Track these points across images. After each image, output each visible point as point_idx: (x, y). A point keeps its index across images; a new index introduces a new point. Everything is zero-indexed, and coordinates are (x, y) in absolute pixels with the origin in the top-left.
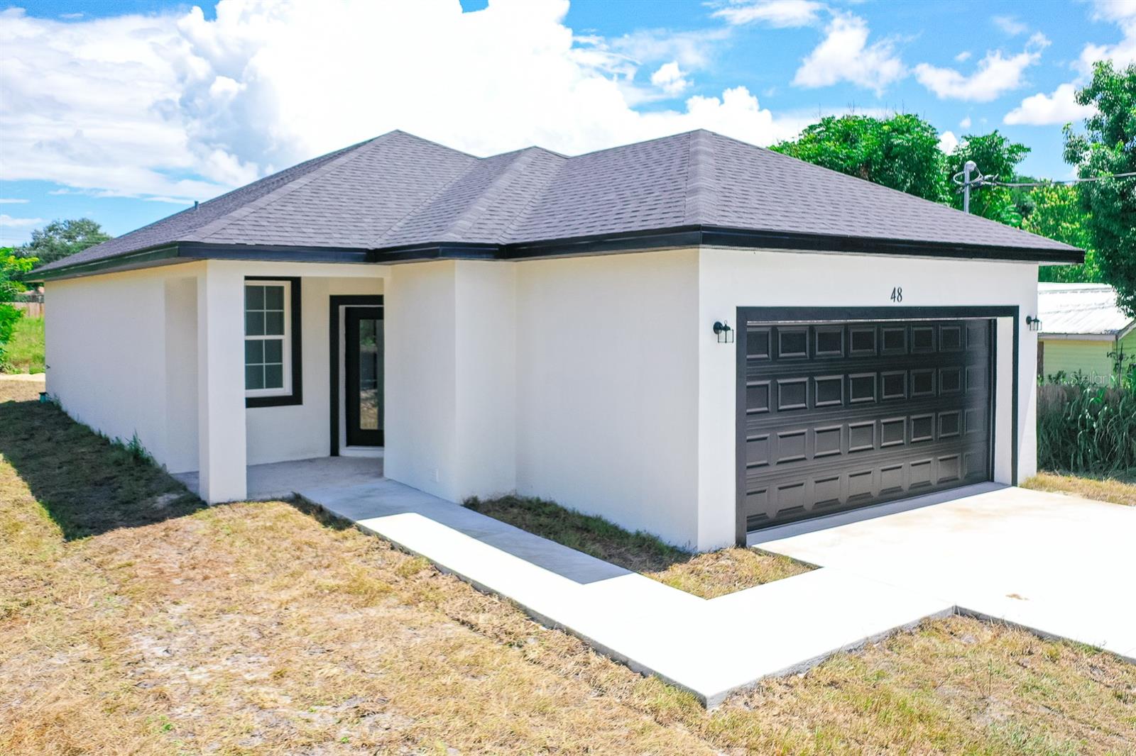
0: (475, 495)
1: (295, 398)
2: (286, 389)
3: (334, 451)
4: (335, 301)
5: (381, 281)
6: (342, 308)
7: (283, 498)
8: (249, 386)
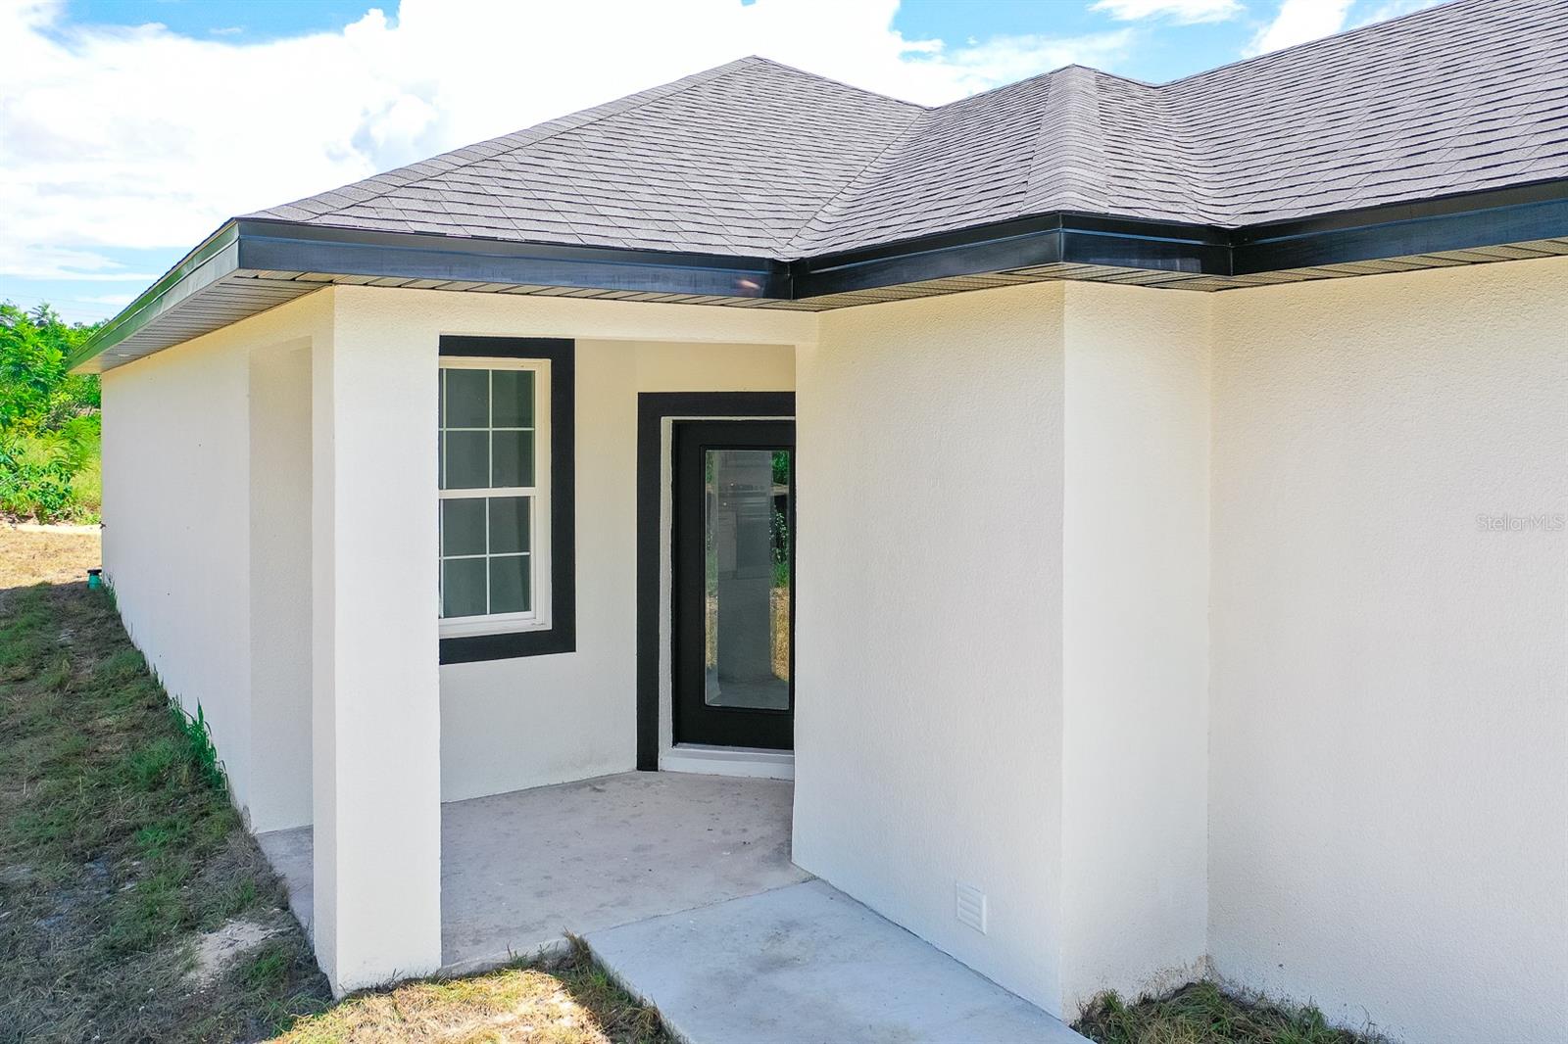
0: (1109, 987)
1: (560, 637)
2: (538, 616)
3: (647, 759)
4: (652, 406)
5: (787, 353)
6: (666, 424)
7: (542, 956)
8: (451, 608)
